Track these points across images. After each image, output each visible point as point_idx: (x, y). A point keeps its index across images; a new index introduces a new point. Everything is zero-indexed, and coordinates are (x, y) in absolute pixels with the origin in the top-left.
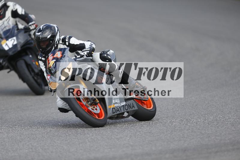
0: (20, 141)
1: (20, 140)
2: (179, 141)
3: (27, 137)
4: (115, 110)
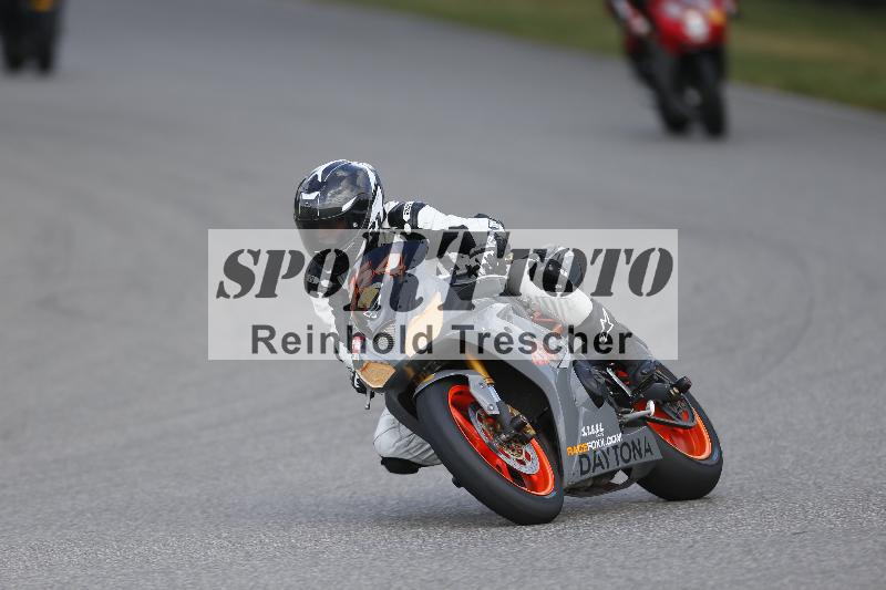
4: (589, 460)
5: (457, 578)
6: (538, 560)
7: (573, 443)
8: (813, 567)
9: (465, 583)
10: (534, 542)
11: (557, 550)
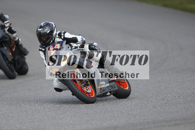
4: (102, 89)
5: (90, 113)
6: (108, 109)
7: (98, 85)
8: (169, 111)
9: (92, 114)
10: (107, 105)
11: (112, 107)
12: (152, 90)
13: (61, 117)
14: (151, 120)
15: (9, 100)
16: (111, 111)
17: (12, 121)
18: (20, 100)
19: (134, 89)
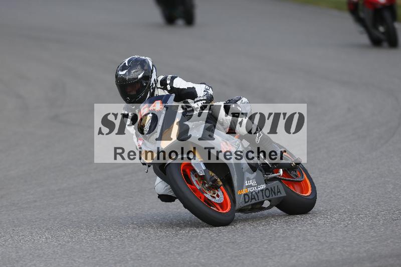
0: (17, 261)
1: (17, 259)
2: (282, 255)
3: (28, 255)
4: (248, 196)
7: (241, 189)
12: (367, 193)
13: (181, 250)
14: (365, 254)
15: (74, 216)
16: (283, 237)
17: (80, 260)
18: (95, 216)
19: (331, 192)
